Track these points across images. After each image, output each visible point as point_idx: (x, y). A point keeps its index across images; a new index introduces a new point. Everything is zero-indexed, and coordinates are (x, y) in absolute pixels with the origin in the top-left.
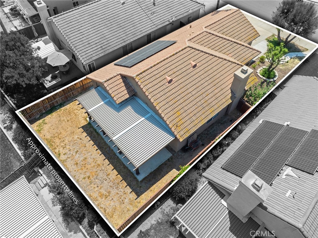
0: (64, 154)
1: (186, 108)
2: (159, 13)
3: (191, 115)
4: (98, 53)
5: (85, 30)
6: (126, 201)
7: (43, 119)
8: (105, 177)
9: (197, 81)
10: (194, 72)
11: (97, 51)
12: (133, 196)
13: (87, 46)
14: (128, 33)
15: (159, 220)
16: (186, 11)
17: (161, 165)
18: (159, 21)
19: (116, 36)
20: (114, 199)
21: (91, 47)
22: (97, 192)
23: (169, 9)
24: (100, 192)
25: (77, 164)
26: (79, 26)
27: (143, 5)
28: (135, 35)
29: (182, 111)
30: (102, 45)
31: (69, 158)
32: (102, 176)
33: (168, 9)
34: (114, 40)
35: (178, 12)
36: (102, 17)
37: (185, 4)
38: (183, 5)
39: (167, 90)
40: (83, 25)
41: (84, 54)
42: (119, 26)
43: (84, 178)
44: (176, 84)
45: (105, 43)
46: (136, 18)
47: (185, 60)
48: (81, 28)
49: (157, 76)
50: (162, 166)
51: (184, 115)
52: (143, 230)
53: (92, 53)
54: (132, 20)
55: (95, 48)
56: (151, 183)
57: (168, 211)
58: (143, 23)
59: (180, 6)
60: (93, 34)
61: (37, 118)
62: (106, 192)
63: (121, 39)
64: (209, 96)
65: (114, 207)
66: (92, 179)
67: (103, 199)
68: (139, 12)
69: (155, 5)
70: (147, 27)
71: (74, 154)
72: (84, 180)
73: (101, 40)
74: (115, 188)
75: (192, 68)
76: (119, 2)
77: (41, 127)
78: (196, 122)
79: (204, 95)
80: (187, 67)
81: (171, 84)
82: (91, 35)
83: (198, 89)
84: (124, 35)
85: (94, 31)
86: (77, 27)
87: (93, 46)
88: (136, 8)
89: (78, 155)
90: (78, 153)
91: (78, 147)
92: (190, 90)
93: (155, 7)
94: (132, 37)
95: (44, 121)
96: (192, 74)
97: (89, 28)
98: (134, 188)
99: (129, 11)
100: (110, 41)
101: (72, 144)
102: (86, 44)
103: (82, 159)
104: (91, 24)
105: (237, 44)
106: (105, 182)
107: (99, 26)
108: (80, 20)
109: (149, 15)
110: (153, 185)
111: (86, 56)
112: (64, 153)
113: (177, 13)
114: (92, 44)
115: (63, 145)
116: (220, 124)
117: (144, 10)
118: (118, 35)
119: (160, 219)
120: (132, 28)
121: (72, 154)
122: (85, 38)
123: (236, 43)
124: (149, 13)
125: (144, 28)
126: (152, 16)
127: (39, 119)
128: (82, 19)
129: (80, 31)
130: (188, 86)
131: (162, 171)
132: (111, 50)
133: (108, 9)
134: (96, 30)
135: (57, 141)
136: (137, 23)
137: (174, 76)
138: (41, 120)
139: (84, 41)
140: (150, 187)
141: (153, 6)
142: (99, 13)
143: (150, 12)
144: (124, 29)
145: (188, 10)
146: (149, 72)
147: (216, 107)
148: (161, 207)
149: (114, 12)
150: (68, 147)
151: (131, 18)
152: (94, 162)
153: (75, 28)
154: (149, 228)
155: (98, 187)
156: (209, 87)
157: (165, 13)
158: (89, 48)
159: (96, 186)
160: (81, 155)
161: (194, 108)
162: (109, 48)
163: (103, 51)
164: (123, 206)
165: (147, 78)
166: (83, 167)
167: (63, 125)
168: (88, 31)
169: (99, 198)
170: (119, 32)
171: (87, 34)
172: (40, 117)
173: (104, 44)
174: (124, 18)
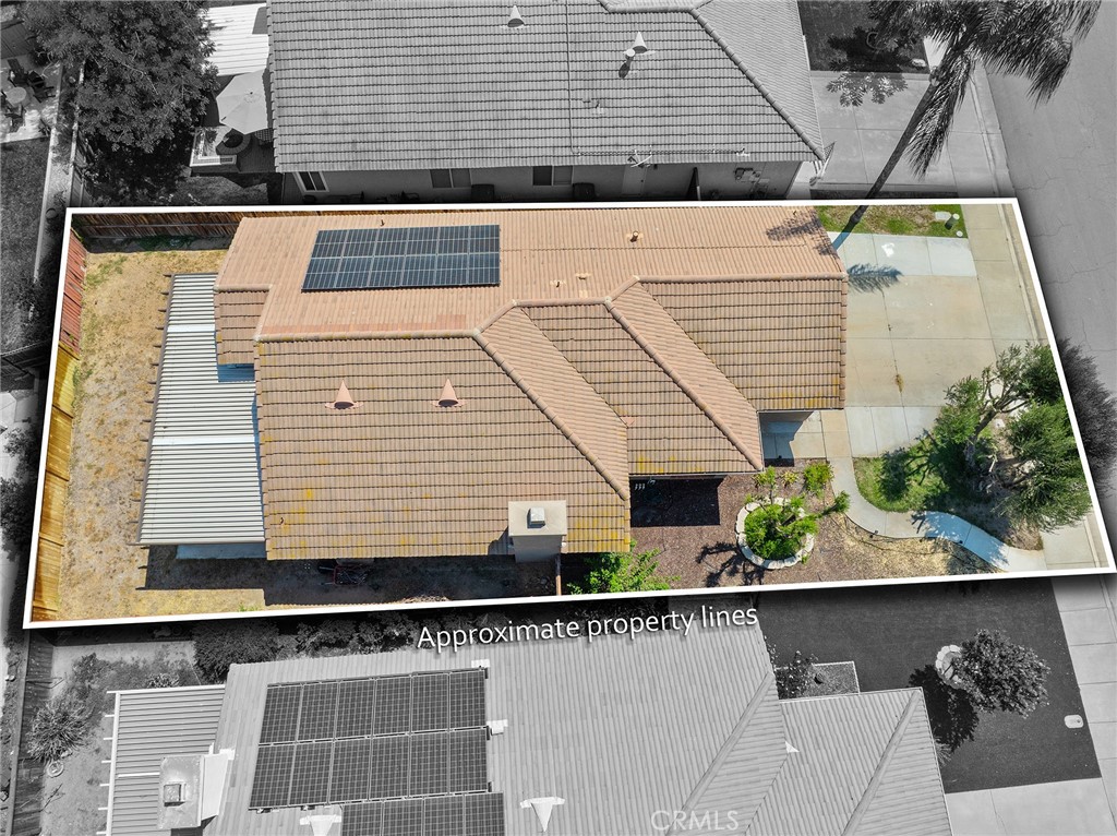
0: (98, 381)
1: (339, 494)
2: (615, 112)
3: (341, 518)
4: (332, 157)
5: (339, 62)
6: (120, 577)
7: (123, 254)
8: (126, 495)
9: (425, 444)
10: (435, 418)
11: (334, 148)
12: (140, 578)
13: (317, 120)
14: (460, 135)
15: (141, 665)
16: (726, 147)
17: (245, 559)
18: (597, 141)
19: (420, 127)
20: (104, 554)
21: (324, 129)
22: (88, 516)
23: (667, 111)
24: (92, 521)
25: (102, 422)
26: (329, 44)
27: (579, 56)
28: (479, 153)
29: (324, 494)
30: (358, 138)
31: (99, 397)
32: (122, 489)
33: (660, 111)
34: (405, 136)
35: (694, 139)
36: (418, 41)
37: (742, 119)
38: (734, 120)
39: (319, 421)
40: (345, 44)
41: (294, 140)
42: (450, 97)
43: (90, 467)
44: (355, 420)
45: (372, 137)
46: (522, 95)
47: (432, 368)
48: (330, 53)
49: (318, 371)
50: (246, 563)
51: (322, 506)
52: (100, 657)
53: (317, 148)
54: (507, 95)
55: (334, 138)
56: (192, 581)
57: (171, 662)
58: (533, 124)
59: (716, 119)
60: (355, 90)
61: (115, 242)
62: (102, 529)
63: (427, 145)
64: (427, 504)
65: (91, 570)
66: (101, 479)
67: (88, 539)
68: (548, 76)
69: (622, 76)
70: (540, 142)
71: (114, 395)
72: (85, 469)
73: (365, 119)
74: (122, 533)
75: (436, 403)
76: (505, 11)
77: (105, 276)
78: (342, 541)
79: (415, 492)
80: (423, 394)
81: (344, 411)
82: (347, 91)
83: (411, 468)
84: (449, 136)
85: (363, 81)
86: (321, 45)
87: (333, 129)
88: (548, 57)
89: (117, 404)
90: (123, 398)
91: (132, 384)
92: (386, 457)
93: (622, 83)
94: (469, 153)
95: (122, 261)
96: (425, 419)
97: (355, 62)
98: (154, 564)
99: (517, 57)
100: (388, 137)
101: (128, 366)
102: (317, 111)
103: (119, 418)
104: (369, 52)
105: (687, 399)
106: (118, 505)
107: (386, 70)
108: (343, 24)
109: (573, 104)
110: (193, 587)
111: (296, 149)
112: (99, 376)
113: (686, 139)
114: (335, 119)
115: (112, 355)
116: (471, 569)
117: (572, 75)
118: (428, 127)
119: (144, 662)
120: (485, 125)
121: (110, 393)
122: (323, 91)
123: (688, 396)
124: (580, 94)
125: (527, 143)
126: (583, 113)
127: (116, 248)
128: (351, 24)
129: (323, 63)
130: (387, 445)
131: (236, 574)
132: (374, 167)
133: (451, 21)
134: (371, 80)
135: (109, 336)
136: (516, 115)
137: (365, 395)
138: (118, 254)
139: (316, 101)
140: (182, 588)
141: (616, 75)
142: (415, 22)
143: (587, 95)
144: (459, 116)
145: (739, 147)
146: (303, 347)
147: (425, 539)
148: (165, 643)
149: (466, 40)
150: (116, 367)
151: (507, 87)
152: (134, 445)
153: (313, 45)
154: (111, 662)
155: (98, 505)
156: (448, 480)
157: (637, 121)
158: (317, 130)
159: (96, 500)
160: (124, 407)
161: (362, 505)
162: (375, 156)
163: (351, 157)
164: (107, 582)
165: (287, 360)
166: (106, 440)
167: (148, 302)
168: (346, 72)
169: (82, 531)
170: (436, 117)
171: (338, 82)
172: (122, 243)
173: (366, 137)
174: (483, 78)
